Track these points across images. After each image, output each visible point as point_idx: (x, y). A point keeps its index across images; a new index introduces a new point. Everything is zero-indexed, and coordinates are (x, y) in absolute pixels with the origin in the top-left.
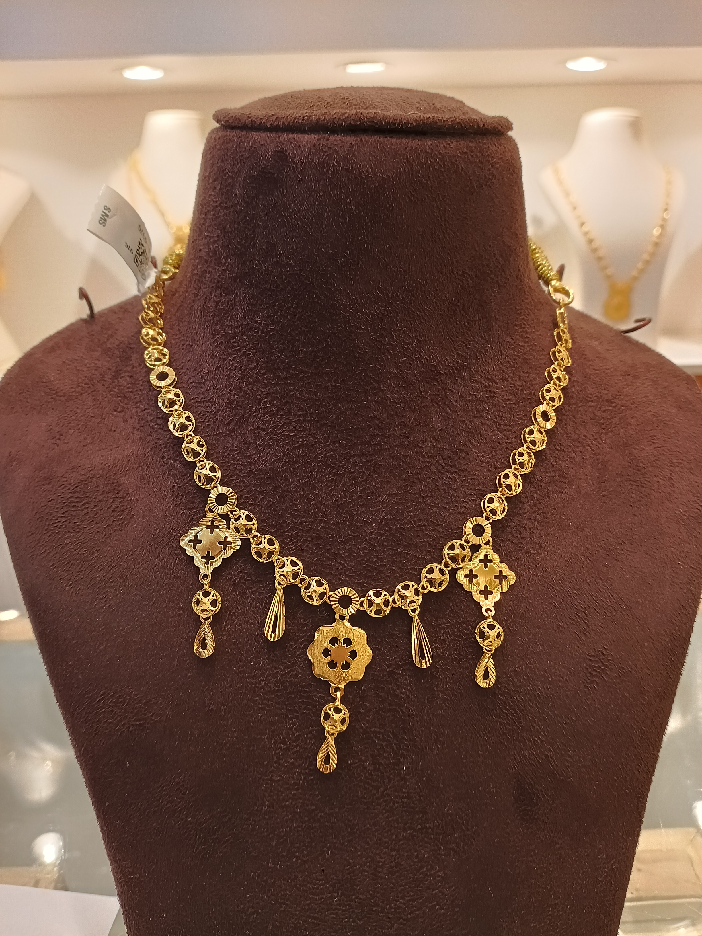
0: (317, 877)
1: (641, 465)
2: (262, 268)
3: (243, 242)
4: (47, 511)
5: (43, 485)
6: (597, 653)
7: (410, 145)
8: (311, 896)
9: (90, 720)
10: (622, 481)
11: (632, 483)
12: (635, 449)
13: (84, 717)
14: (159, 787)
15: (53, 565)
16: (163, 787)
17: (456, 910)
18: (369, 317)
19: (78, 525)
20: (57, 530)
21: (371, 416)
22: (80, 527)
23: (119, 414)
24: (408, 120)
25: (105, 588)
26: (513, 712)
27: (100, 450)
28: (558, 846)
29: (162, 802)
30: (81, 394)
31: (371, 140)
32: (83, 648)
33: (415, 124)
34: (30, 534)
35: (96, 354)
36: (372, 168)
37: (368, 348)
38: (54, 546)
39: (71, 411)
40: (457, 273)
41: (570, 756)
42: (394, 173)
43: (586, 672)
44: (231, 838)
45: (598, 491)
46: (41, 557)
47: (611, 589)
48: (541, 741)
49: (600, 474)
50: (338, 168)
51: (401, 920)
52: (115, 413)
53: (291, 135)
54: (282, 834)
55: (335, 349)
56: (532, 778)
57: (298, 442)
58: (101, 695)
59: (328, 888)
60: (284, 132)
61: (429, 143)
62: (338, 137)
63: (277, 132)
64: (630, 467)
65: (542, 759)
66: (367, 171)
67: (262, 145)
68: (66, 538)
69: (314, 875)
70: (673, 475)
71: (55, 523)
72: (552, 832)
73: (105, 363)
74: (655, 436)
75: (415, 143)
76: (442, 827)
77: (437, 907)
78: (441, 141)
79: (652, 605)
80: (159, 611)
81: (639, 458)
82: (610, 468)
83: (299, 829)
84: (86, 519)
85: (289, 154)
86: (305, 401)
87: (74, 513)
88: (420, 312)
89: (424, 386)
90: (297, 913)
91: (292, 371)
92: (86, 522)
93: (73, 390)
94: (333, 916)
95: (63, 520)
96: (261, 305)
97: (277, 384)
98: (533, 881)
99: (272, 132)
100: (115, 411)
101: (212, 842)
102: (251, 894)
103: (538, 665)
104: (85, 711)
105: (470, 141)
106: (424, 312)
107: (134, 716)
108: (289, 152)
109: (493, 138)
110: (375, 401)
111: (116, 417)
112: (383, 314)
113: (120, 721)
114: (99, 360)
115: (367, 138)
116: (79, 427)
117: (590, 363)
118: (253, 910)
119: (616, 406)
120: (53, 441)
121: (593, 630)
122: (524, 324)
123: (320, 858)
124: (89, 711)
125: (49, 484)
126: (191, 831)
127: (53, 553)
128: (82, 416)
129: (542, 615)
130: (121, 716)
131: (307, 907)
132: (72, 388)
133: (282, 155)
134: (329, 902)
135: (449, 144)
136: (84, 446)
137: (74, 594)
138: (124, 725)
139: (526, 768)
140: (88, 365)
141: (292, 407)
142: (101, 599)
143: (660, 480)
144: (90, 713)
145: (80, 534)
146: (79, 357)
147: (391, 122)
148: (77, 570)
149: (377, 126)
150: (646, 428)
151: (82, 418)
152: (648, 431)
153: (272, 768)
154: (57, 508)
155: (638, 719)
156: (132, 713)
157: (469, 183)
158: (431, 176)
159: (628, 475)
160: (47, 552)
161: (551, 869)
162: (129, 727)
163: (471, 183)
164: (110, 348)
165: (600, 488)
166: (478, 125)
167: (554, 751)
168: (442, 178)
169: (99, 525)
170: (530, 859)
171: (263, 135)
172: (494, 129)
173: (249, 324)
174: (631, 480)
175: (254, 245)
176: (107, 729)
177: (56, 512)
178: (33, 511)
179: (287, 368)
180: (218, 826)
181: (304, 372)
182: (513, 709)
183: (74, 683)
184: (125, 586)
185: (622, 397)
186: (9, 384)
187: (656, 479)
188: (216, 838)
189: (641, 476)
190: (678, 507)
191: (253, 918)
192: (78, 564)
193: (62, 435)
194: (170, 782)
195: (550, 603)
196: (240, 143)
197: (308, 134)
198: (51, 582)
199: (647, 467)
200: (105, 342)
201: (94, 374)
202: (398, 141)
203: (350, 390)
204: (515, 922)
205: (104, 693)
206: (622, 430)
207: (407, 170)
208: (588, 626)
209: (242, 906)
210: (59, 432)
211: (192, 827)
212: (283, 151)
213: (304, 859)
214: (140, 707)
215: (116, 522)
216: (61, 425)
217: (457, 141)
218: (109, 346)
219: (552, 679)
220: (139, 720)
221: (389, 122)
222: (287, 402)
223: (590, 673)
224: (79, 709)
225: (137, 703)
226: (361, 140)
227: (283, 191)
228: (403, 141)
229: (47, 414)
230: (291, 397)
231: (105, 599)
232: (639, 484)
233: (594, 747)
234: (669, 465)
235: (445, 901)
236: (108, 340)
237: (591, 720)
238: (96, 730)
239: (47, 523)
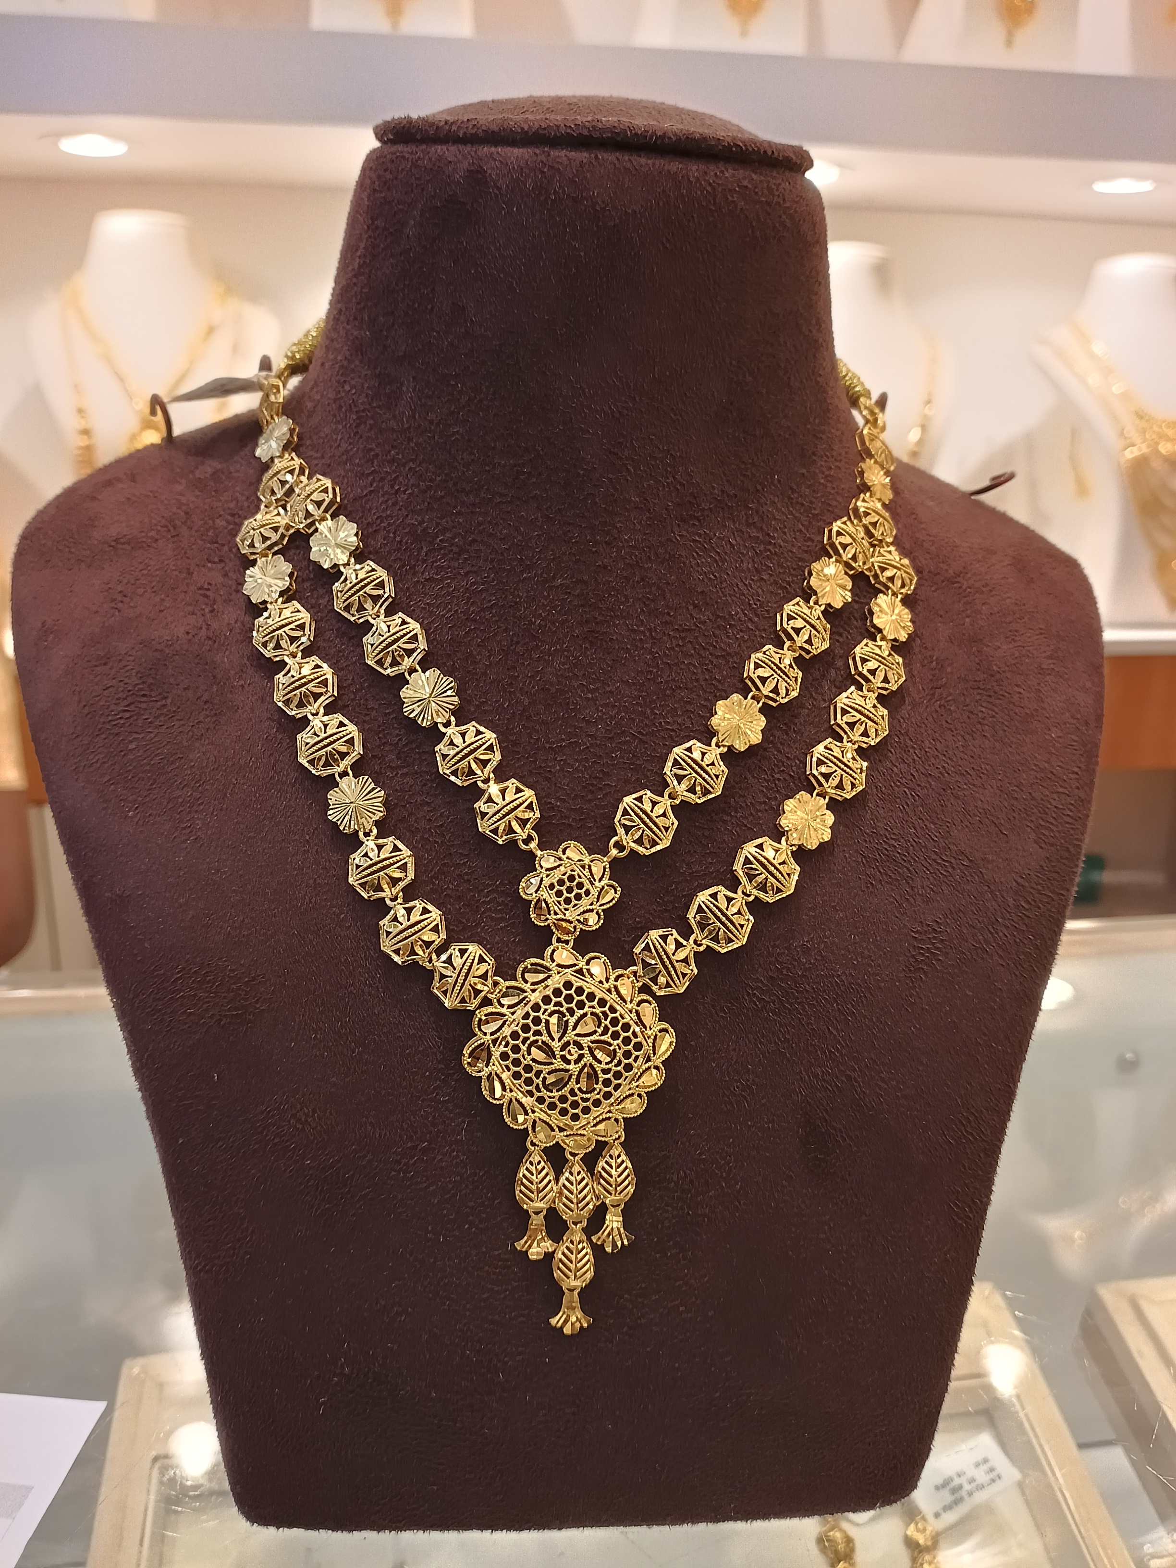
0: (499, 1254)
1: (995, 668)
2: (443, 343)
3: (416, 305)
4: (101, 703)
5: (96, 666)
6: (925, 928)
7: (666, 168)
8: (490, 1286)
9: (160, 1010)
10: (967, 689)
11: (981, 691)
12: (988, 646)
13: (150, 1007)
14: (262, 1112)
15: (109, 780)
16: (269, 1112)
17: (710, 1314)
18: (601, 416)
19: (150, 723)
20: (116, 730)
21: (599, 566)
22: (153, 725)
23: (214, 565)
24: (665, 134)
25: (189, 812)
26: (800, 1008)
27: (185, 616)
28: (864, 1218)
29: (267, 1135)
30: (157, 540)
31: (610, 157)
32: (153, 902)
33: (674, 138)
34: (75, 735)
35: (178, 488)
36: (611, 198)
37: (597, 462)
38: (112, 752)
39: (141, 563)
40: (731, 363)
41: (883, 1080)
42: (642, 206)
43: (909, 955)
44: (370, 1192)
45: (931, 699)
46: (91, 769)
47: (947, 839)
48: (841, 1054)
49: (934, 676)
50: (561, 196)
51: (625, 1329)
52: (209, 565)
53: (493, 149)
54: (450, 1186)
55: (549, 462)
56: (826, 1110)
57: (490, 601)
58: (178, 972)
59: (516, 1273)
60: (484, 143)
61: (694, 169)
62: (563, 153)
63: (472, 144)
64: (978, 670)
65: (843, 1081)
66: (603, 202)
67: (450, 162)
68: (131, 742)
69: (496, 1253)
70: (1042, 685)
71: (114, 720)
72: (856, 1196)
73: (193, 499)
74: (1016, 631)
75: (674, 166)
76: (691, 1181)
77: (681, 1309)
78: (712, 168)
79: (1008, 865)
80: (273, 847)
81: (991, 659)
82: (949, 670)
83: (476, 1179)
84: (162, 714)
85: (490, 174)
86: (501, 539)
87: (144, 706)
88: (675, 415)
89: (679, 525)
90: (468, 1313)
91: (483, 495)
92: (162, 718)
93: (143, 534)
94: (522, 1319)
95: (127, 715)
96: (439, 398)
97: (459, 513)
98: (826, 1272)
99: (465, 144)
100: (210, 562)
101: (342, 1199)
102: (397, 1282)
103: (836, 940)
104: (152, 996)
105: (753, 171)
106: (681, 416)
107: (228, 1003)
108: (489, 172)
109: (787, 173)
110: (606, 542)
111: (210, 569)
112: (620, 413)
113: (207, 1010)
114: (183, 495)
115: (605, 155)
116: (154, 584)
117: (922, 526)
118: (400, 1309)
119: (960, 587)
120: (113, 605)
121: (919, 894)
122: (826, 456)
123: (505, 1225)
124: (158, 997)
125: (105, 664)
126: (308, 1181)
127: (110, 763)
128: (157, 570)
129: (844, 868)
130: (208, 1002)
131: (482, 1304)
132: (141, 532)
133: (480, 176)
134: (516, 1296)
135: (722, 172)
136: (161, 611)
137: (141, 823)
138: (211, 1017)
139: (819, 1094)
140: (166, 502)
141: (482, 548)
142: (184, 829)
143: (1022, 691)
144: (159, 999)
145: (152, 735)
146: (151, 492)
147: (639, 132)
148: (147, 787)
149: (619, 139)
150: (1003, 619)
151: (158, 572)
152: (1006, 623)
153: (438, 1082)
154: (118, 699)
155: (986, 1031)
156: (225, 997)
157: (750, 232)
158: (695, 216)
159: (976, 681)
160: (99, 762)
161: (854, 1254)
162: (221, 1020)
163: (753, 231)
164: (199, 478)
165: (933, 695)
166: (765, 152)
167: (861, 1071)
168: (711, 219)
169: (182, 722)
170: (822, 1236)
171: (453, 148)
172: (788, 159)
173: (420, 426)
174: (979, 688)
175: (432, 309)
176: (186, 1024)
177: (116, 704)
178: (79, 702)
179: (476, 490)
180: (351, 1173)
181: (501, 495)
182: (799, 1004)
183: (136, 955)
184: (221, 810)
185: (969, 575)
186: (40, 529)
187: (1017, 689)
188: (349, 1192)
189: (995, 684)
190: (1049, 730)
191: (400, 1321)
192: (149, 778)
193: (125, 596)
194: (281, 1104)
195: (856, 851)
196: (417, 161)
197: (519, 148)
198: (105, 805)
199: (1004, 672)
200: (192, 472)
201: (175, 514)
202: (650, 162)
203: (570, 524)
204: (798, 1337)
205: (184, 968)
206: (967, 620)
207: (661, 204)
208: (912, 888)
209: (383, 1303)
210: (121, 592)
211: (312, 1174)
212: (480, 171)
213: (481, 1226)
214: (239, 988)
215: (209, 719)
216: (126, 581)
217: (734, 170)
218: (198, 476)
219: (858, 961)
220: (236, 1009)
221: (636, 134)
222: (474, 541)
223: (913, 956)
224: (143, 994)
225: (234, 983)
226: (596, 157)
227: (479, 228)
228: (657, 162)
229: (103, 568)
230: (480, 532)
231: (189, 830)
232: (992, 693)
233: (920, 1068)
234: (1036, 671)
235: (694, 1299)
236: (197, 468)
237: (915, 1027)
238: (168, 1026)
239: (102, 720)
